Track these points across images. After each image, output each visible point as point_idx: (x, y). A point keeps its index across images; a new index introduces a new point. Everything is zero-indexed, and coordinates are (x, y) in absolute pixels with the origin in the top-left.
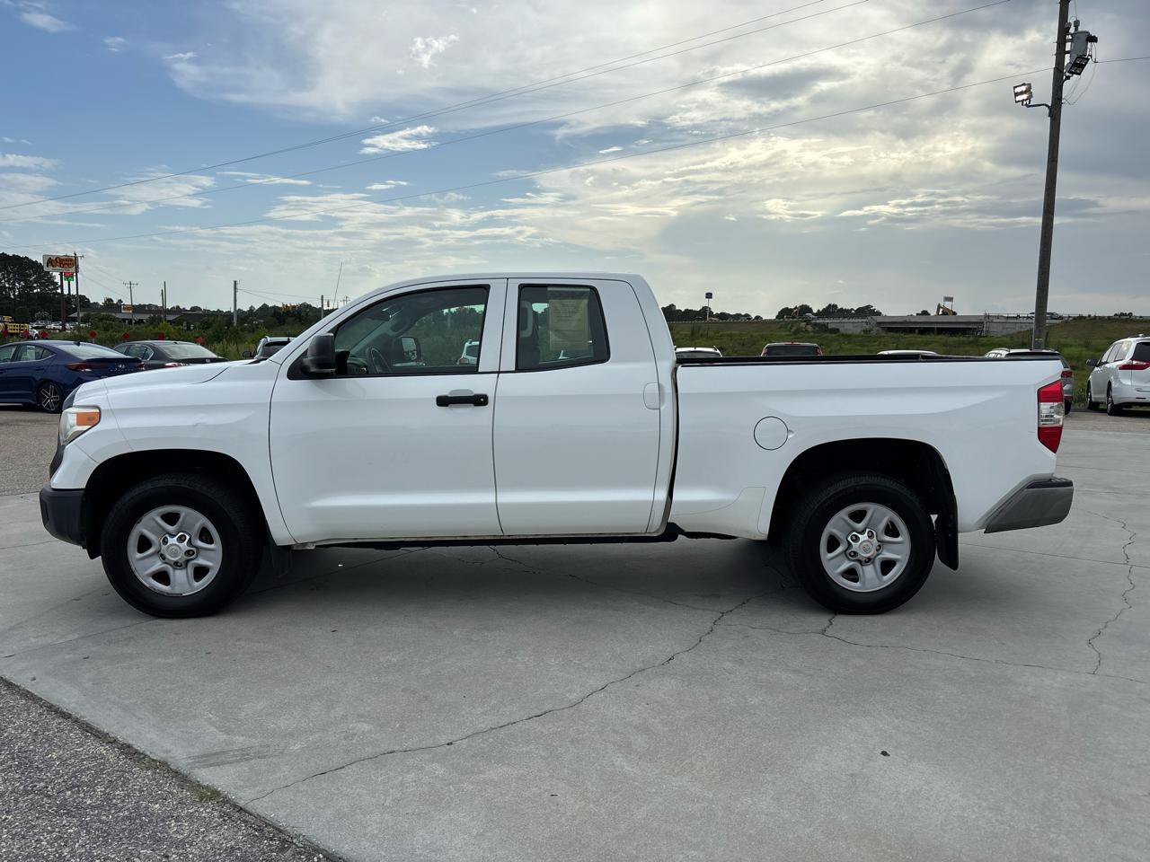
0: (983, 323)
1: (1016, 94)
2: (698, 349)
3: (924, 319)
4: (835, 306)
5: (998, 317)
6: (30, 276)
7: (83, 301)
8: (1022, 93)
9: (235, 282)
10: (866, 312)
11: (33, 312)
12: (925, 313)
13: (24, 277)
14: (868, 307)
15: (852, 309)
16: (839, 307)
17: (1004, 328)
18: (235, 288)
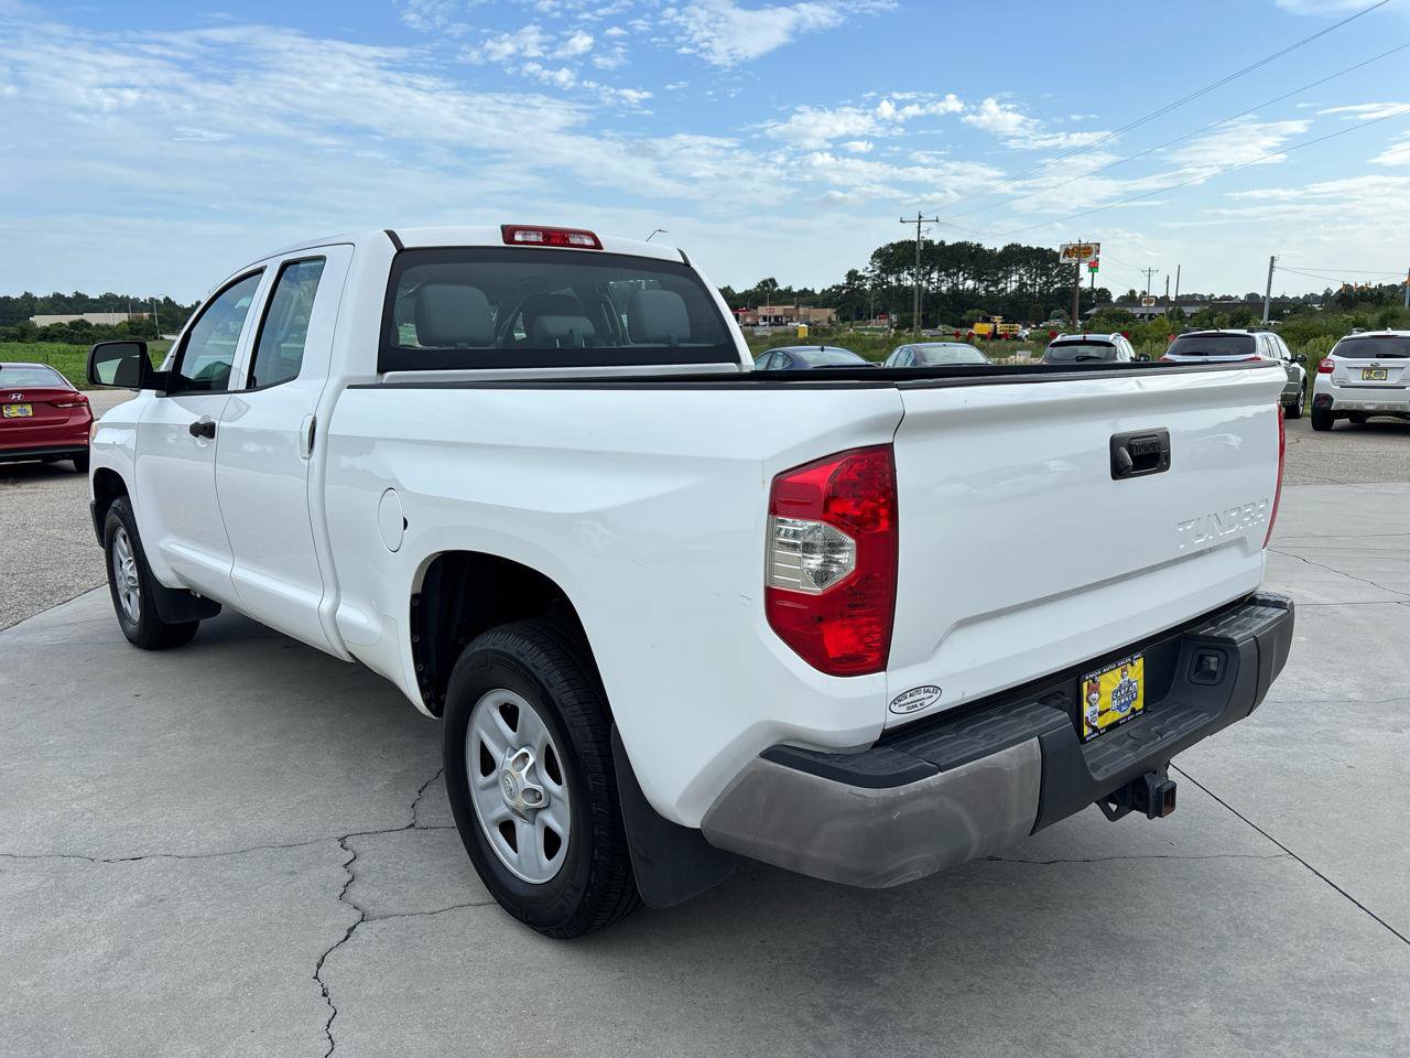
6: (1052, 269)
7: (1104, 294)
9: (1273, 258)
11: (1048, 311)
13: (1046, 272)
18: (1272, 267)
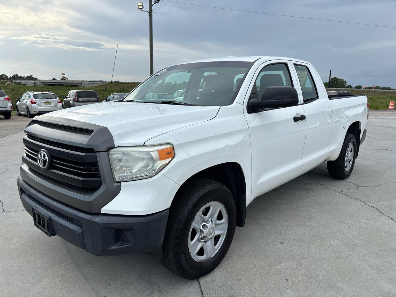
0: (81, 83)
1: (139, 6)
2: (44, 93)
3: (54, 81)
4: (17, 75)
5: (86, 81)
8: (140, 6)
10: (30, 78)
12: (54, 79)
14: (31, 76)
15: (24, 77)
16: (19, 76)
17: (89, 85)
